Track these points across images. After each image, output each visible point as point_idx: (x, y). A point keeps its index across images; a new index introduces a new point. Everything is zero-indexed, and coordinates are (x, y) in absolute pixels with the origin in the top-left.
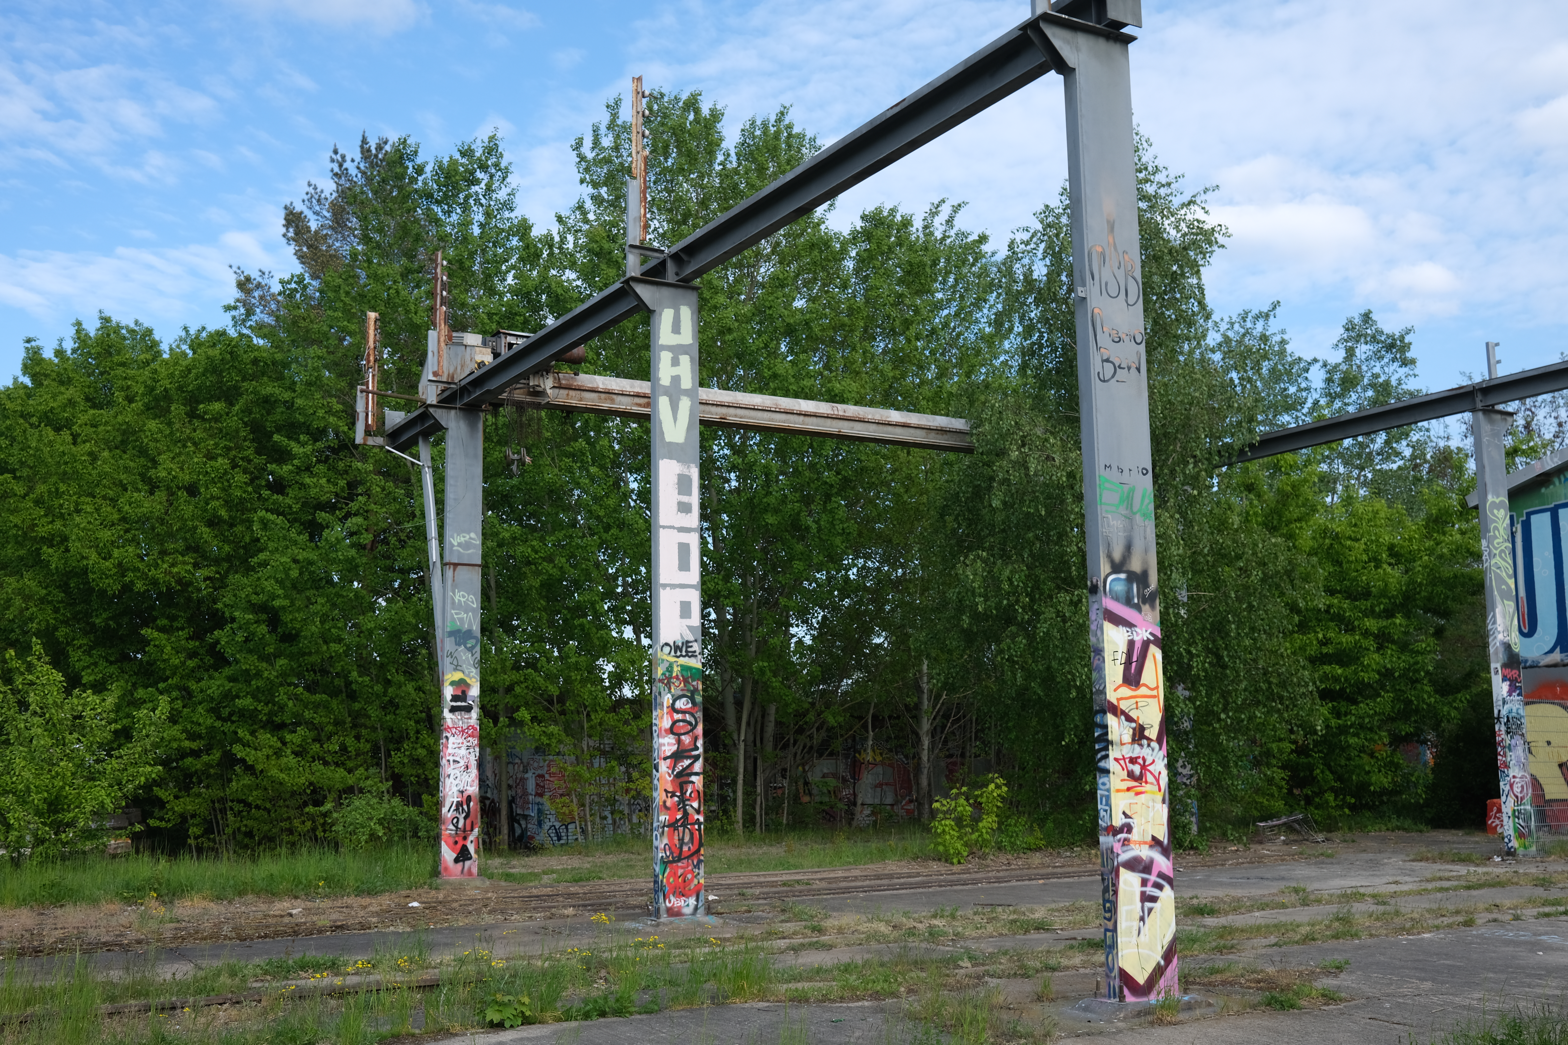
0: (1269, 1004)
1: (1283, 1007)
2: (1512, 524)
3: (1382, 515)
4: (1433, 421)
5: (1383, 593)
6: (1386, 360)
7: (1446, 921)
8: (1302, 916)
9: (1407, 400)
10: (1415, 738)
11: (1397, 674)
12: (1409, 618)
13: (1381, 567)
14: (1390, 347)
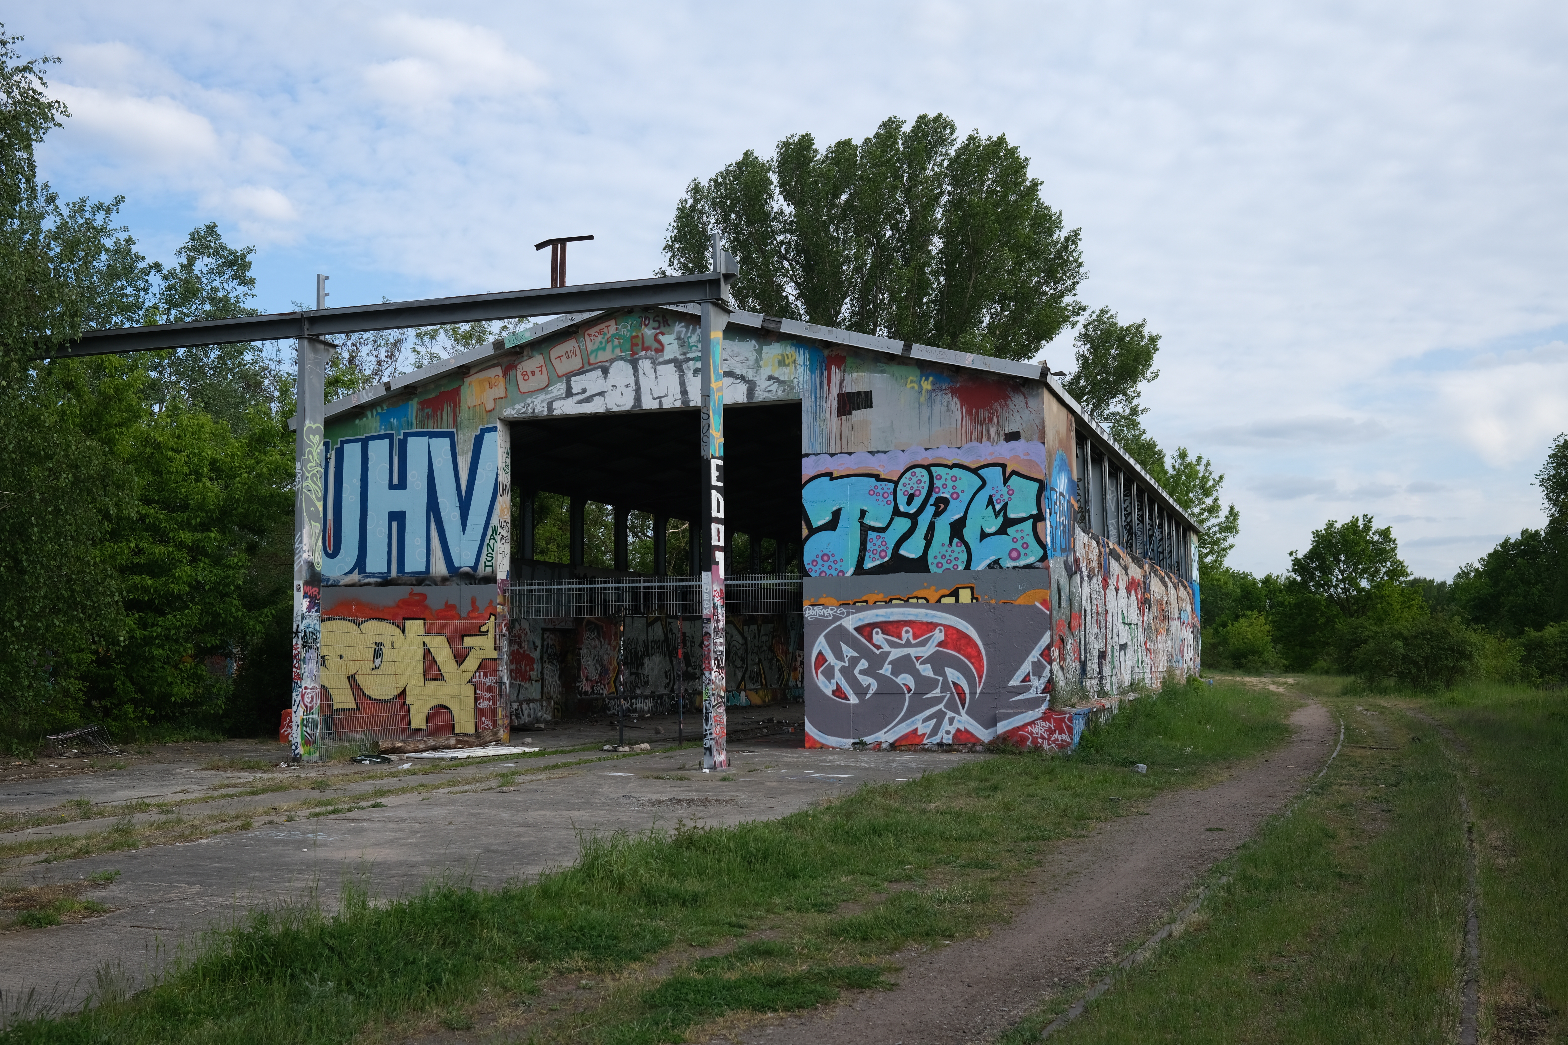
0: (25, 923)
1: (40, 924)
2: (327, 451)
3: (207, 429)
4: (267, 342)
5: (201, 507)
6: (226, 276)
7: (225, 825)
8: (80, 830)
9: (242, 318)
10: (221, 652)
11: (207, 587)
12: (224, 533)
13: (200, 481)
14: (231, 264)
